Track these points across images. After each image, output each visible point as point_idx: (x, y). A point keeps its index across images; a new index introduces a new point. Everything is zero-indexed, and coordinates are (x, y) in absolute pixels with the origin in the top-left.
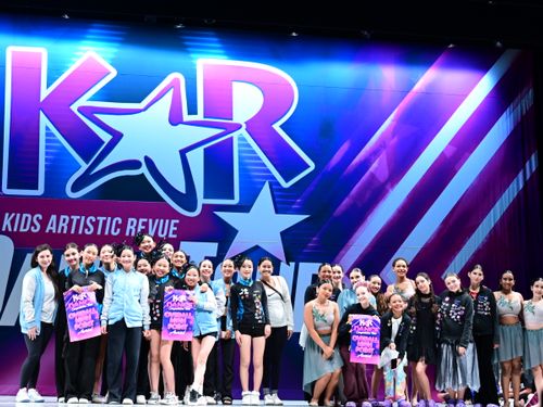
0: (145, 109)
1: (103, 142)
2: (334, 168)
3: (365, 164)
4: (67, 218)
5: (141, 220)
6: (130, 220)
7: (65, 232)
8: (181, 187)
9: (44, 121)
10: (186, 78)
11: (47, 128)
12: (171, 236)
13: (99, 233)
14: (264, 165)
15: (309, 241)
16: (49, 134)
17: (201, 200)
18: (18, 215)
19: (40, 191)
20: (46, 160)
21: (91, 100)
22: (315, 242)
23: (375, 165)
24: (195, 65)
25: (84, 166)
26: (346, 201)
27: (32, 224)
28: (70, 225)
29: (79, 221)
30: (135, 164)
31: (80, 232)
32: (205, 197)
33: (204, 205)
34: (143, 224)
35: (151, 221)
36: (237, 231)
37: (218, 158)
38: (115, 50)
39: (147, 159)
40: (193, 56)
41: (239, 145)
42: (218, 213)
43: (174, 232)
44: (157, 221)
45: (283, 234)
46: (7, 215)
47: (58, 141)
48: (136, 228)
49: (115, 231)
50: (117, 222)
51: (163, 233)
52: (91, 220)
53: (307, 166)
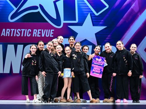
2: (116, 7)
3: (130, 5)
4: (9, 30)
5: (39, 30)
6: (34, 30)
7: (9, 35)
8: (54, 16)
12: (51, 36)
13: (22, 36)
14: (88, 6)
15: (107, 37)
17: (63, 22)
22: (109, 37)
23: (133, 5)
25: (15, 9)
26: (122, 20)
28: (10, 33)
29: (14, 31)
30: (35, 8)
31: (15, 35)
32: (64, 20)
33: (64, 24)
34: (40, 31)
35: (43, 30)
36: (78, 34)
39: (40, 5)
42: (70, 27)
43: (52, 35)
44: (45, 30)
45: (95, 34)
48: (37, 33)
49: (29, 35)
50: (29, 31)
51: (47, 35)
52: (19, 31)
53: (106, 7)
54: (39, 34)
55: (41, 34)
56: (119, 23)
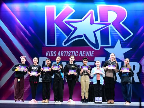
0: (83, 21)
1: (72, 31)
2: (139, 34)
4: (63, 52)
5: (83, 52)
6: (80, 52)
7: (63, 56)
8: (94, 42)
9: (56, 26)
10: (94, 11)
11: (57, 28)
12: (92, 56)
14: (118, 34)
15: (132, 56)
16: (57, 29)
17: (100, 46)
18: (50, 52)
19: (55, 45)
20: (57, 36)
21: (68, 19)
22: (134, 56)
24: (97, 7)
25: (67, 37)
27: (54, 54)
28: (64, 54)
29: (66, 53)
30: (81, 36)
31: (67, 56)
32: (101, 45)
33: (101, 47)
34: (84, 53)
35: (86, 52)
37: (104, 33)
38: (74, 4)
40: (96, 4)
41: (110, 29)
42: (106, 49)
43: (93, 55)
44: (88, 52)
45: (124, 54)
46: (47, 52)
47: (60, 31)
48: (82, 54)
49: (76, 55)
50: (77, 52)
51: (90, 55)
52: (70, 52)
53: (131, 34)
54: (84, 55)
55: (85, 55)
56: (141, 46)
